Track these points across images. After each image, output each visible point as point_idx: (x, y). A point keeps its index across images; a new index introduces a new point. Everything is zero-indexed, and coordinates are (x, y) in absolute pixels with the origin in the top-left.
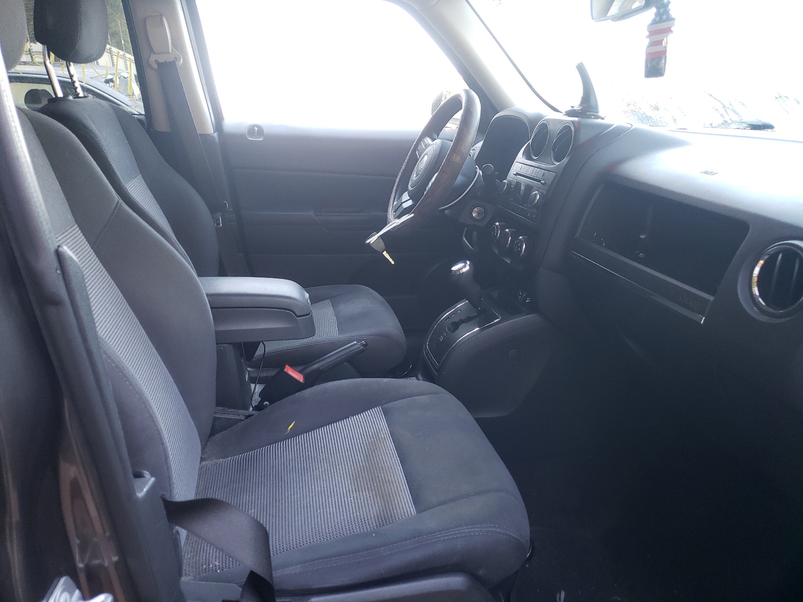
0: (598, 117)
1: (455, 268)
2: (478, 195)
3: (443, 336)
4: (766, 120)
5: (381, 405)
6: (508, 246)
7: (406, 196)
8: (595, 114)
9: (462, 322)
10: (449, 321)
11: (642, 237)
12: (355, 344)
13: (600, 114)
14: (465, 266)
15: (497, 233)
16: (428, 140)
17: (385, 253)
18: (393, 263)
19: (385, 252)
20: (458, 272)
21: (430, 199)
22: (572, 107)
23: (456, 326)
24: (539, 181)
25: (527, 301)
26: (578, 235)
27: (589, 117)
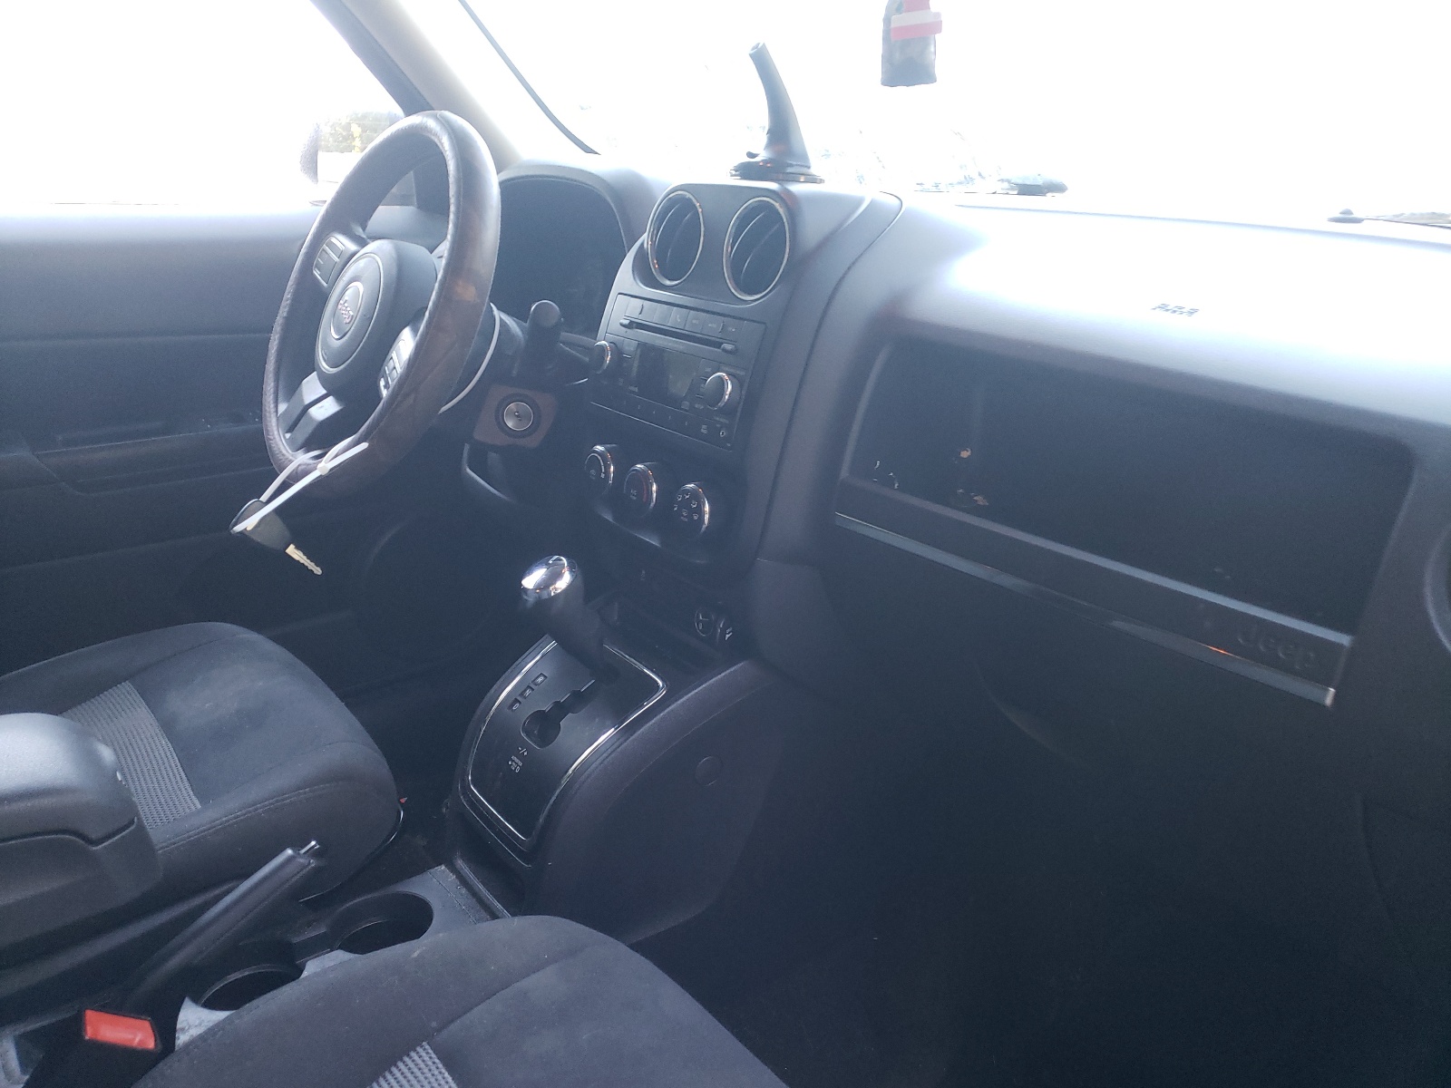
0: (813, 180)
1: (530, 581)
2: (515, 372)
3: (521, 757)
4: (1051, 176)
5: (424, 1036)
6: (652, 505)
7: (312, 387)
8: (804, 170)
9: (561, 710)
10: (525, 712)
11: (965, 454)
12: (290, 859)
13: (814, 170)
14: (558, 575)
15: (607, 472)
16: (342, 242)
17: (292, 551)
18: (318, 571)
19: (292, 546)
20: (545, 592)
21: (410, 400)
22: (751, 155)
23: (546, 724)
24: (718, 345)
25: (727, 636)
26: (844, 473)
27: (794, 178)
